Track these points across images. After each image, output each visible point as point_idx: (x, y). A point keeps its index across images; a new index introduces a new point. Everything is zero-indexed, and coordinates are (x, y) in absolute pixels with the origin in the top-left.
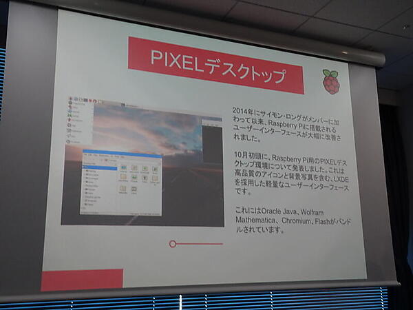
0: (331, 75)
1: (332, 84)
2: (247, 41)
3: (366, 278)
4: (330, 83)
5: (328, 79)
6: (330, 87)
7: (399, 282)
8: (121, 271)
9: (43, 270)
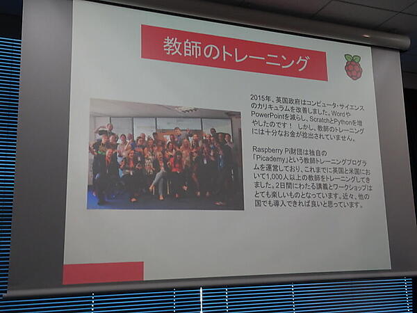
0: (353, 60)
3: (390, 268)
5: (350, 64)
6: (352, 72)
9: (64, 263)
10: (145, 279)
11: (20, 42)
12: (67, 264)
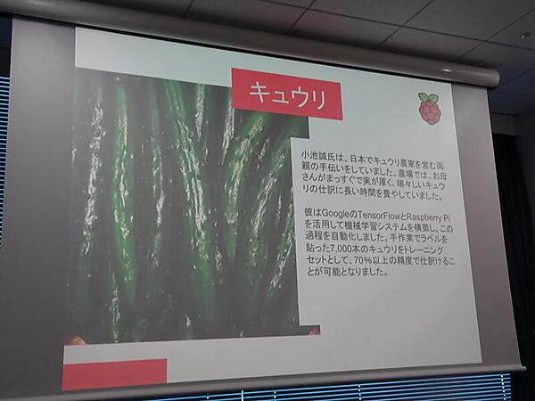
0: (429, 100)
1: (430, 111)
2: (320, 60)
3: (481, 362)
4: (429, 110)
5: (426, 105)
6: (429, 115)
7: (523, 365)
8: (166, 360)
9: (64, 363)
10: (168, 382)
11: (8, 81)
12: (69, 363)
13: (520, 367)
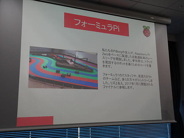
0: (146, 28)
3: (161, 119)
4: (146, 32)
5: (145, 30)
6: (146, 33)
7: (176, 121)
8: (53, 117)
9: (17, 117)
10: (54, 124)
12: (19, 117)
13: (174, 121)
